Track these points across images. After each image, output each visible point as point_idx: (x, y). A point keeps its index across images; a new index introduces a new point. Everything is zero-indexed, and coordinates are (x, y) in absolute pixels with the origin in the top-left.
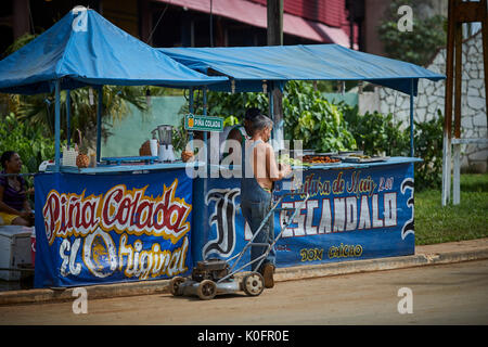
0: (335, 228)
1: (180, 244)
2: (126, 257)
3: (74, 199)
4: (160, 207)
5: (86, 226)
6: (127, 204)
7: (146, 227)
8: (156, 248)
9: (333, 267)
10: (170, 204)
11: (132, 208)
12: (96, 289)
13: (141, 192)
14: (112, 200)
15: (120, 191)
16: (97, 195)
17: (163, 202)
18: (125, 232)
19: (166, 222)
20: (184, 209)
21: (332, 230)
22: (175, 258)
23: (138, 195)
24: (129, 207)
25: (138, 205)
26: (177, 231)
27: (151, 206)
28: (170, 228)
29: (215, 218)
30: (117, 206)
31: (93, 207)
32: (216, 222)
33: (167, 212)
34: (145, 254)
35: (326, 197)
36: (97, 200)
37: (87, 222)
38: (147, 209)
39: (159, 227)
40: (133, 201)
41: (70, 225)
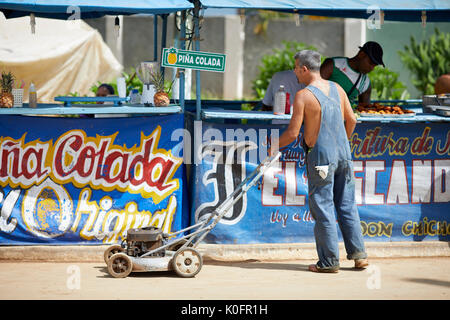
0: (416, 198)
1: (165, 204)
2: (85, 216)
3: (10, 144)
4: (138, 159)
5: (29, 176)
6: (89, 153)
7: (118, 182)
8: (132, 207)
9: (402, 247)
10: (152, 157)
11: (97, 158)
12: (33, 249)
13: (109, 139)
14: (67, 147)
15: (78, 138)
16: (44, 140)
17: (142, 153)
18: (88, 186)
19: (147, 178)
20: (170, 163)
21: (410, 200)
22: (157, 220)
23: (105, 144)
24: (92, 157)
25: (106, 155)
26: (161, 188)
27: (125, 157)
28: (152, 184)
29: (212, 176)
30: (76, 155)
31: (39, 155)
32: (214, 181)
33: (148, 166)
34: (114, 214)
35: (399, 158)
36: (46, 147)
37: (31, 170)
38: (120, 160)
39: (137, 183)
40: (98, 150)
41: (4, 173)
